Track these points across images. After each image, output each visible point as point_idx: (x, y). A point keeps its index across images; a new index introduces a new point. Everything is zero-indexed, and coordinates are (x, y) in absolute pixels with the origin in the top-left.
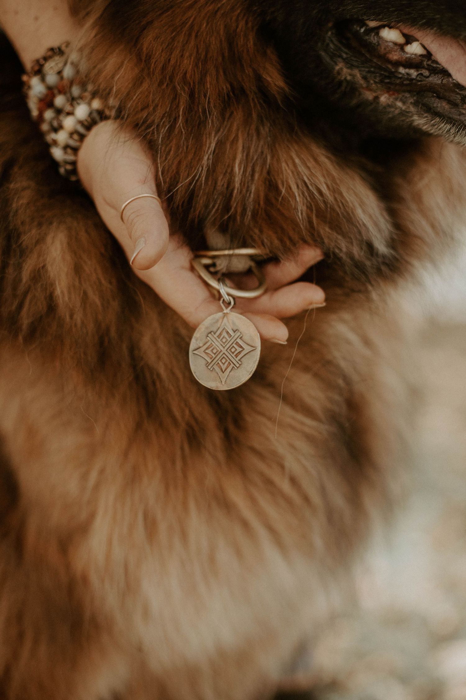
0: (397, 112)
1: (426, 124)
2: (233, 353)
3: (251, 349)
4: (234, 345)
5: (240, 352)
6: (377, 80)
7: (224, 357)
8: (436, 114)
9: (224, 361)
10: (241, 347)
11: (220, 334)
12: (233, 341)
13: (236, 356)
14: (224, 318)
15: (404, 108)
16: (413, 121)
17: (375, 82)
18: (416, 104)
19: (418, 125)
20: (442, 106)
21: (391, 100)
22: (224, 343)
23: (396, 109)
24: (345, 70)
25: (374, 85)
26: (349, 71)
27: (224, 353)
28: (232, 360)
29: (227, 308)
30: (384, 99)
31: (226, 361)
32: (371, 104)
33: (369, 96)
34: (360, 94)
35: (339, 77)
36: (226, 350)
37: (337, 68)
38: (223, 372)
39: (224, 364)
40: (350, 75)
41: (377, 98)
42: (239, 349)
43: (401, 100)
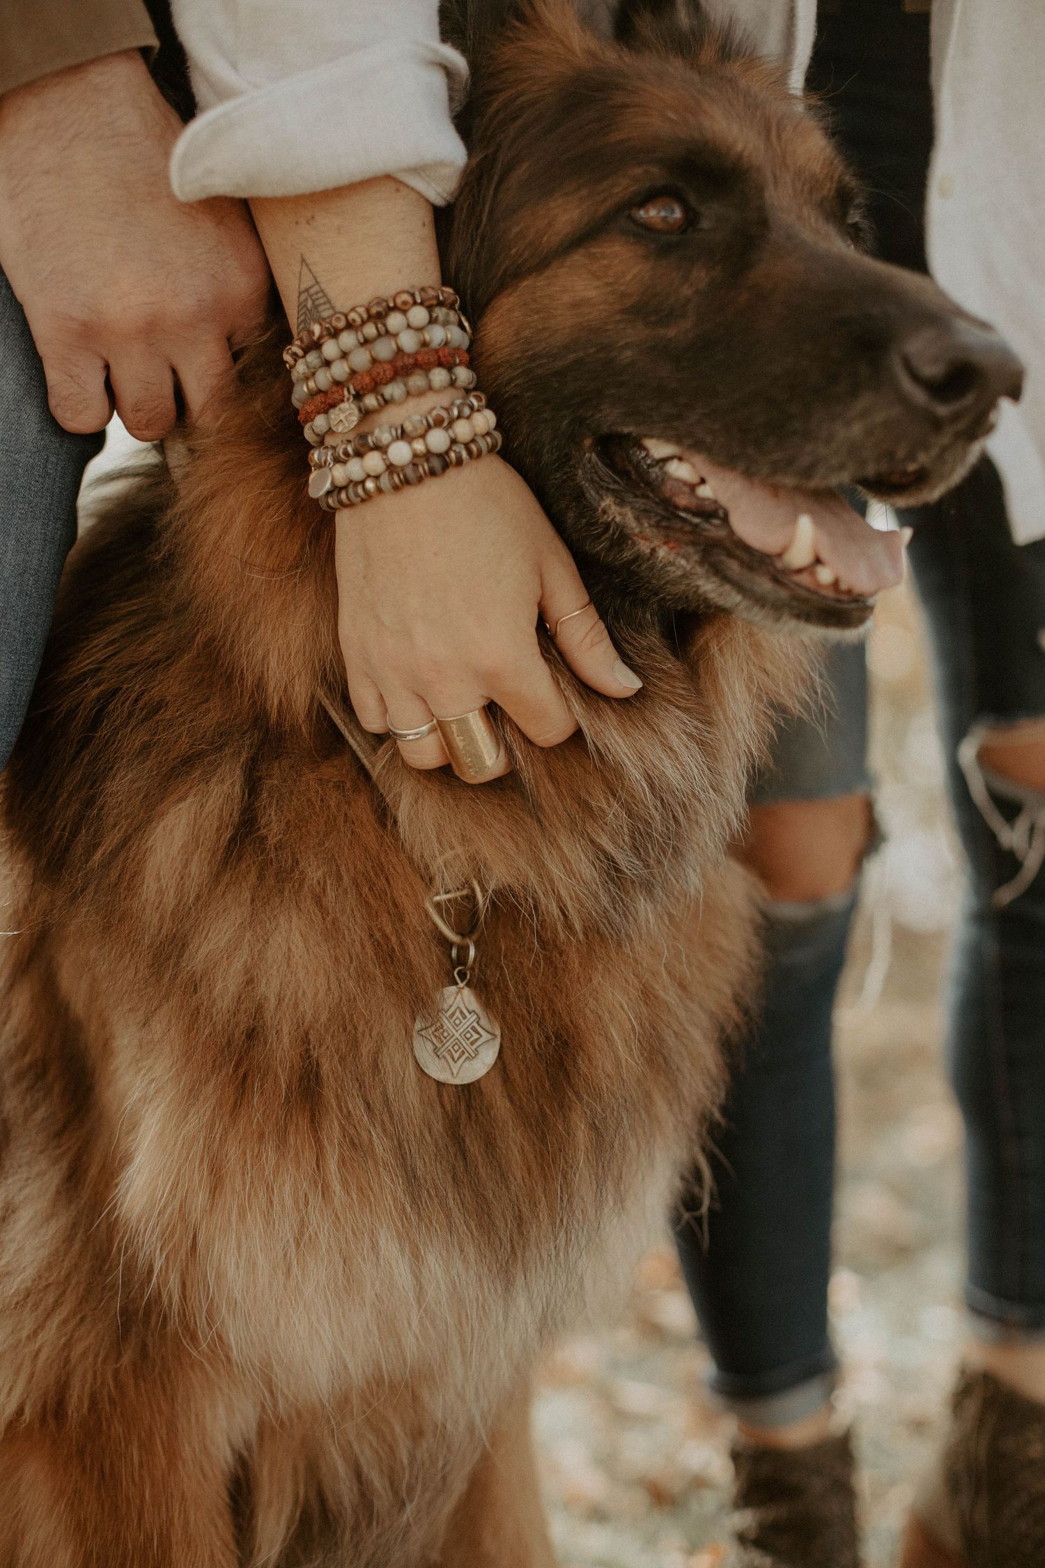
0: (679, 573)
1: (713, 591)
2: (468, 1039)
3: (489, 1037)
4: (469, 1029)
5: (477, 1040)
6: (652, 522)
7: (457, 1043)
8: (725, 578)
9: (456, 1047)
10: (478, 1033)
11: (453, 1014)
12: (468, 1024)
13: (472, 1043)
14: (457, 994)
15: (688, 567)
16: (698, 587)
17: (650, 526)
18: (702, 562)
19: (705, 592)
20: (733, 567)
21: (672, 555)
22: (457, 1026)
23: (678, 568)
24: (614, 508)
25: (648, 530)
26: (618, 508)
27: (457, 1039)
28: (467, 1048)
29: (462, 981)
30: (662, 552)
31: (460, 1048)
32: (649, 559)
33: (644, 547)
34: (634, 544)
35: (605, 517)
36: (460, 1035)
37: (603, 504)
38: (455, 1062)
39: (456, 1052)
40: (620, 514)
41: (653, 550)
42: (476, 1036)
43: (684, 557)
